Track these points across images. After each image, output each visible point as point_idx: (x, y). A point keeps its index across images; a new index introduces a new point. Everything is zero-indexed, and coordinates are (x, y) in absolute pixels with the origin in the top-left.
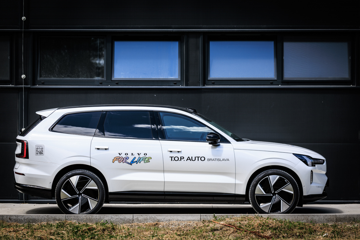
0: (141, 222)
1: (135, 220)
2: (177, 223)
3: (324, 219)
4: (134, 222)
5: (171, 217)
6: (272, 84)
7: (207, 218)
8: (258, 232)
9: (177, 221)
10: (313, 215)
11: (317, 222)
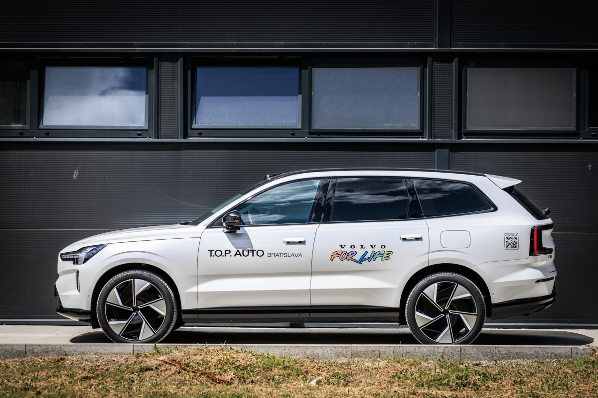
0: (38, 356)
1: (29, 353)
2: (95, 357)
3: (331, 353)
4: (26, 356)
5: (87, 347)
6: (293, 135)
7: (143, 350)
8: (214, 373)
9: (96, 354)
10: (314, 347)
11: (320, 358)
